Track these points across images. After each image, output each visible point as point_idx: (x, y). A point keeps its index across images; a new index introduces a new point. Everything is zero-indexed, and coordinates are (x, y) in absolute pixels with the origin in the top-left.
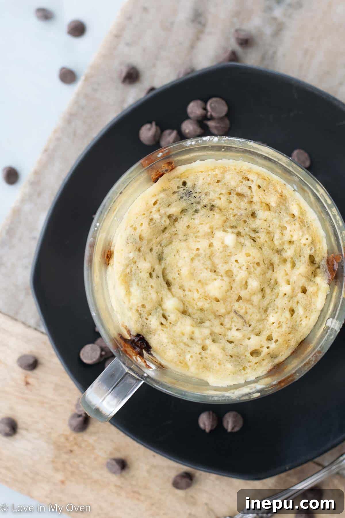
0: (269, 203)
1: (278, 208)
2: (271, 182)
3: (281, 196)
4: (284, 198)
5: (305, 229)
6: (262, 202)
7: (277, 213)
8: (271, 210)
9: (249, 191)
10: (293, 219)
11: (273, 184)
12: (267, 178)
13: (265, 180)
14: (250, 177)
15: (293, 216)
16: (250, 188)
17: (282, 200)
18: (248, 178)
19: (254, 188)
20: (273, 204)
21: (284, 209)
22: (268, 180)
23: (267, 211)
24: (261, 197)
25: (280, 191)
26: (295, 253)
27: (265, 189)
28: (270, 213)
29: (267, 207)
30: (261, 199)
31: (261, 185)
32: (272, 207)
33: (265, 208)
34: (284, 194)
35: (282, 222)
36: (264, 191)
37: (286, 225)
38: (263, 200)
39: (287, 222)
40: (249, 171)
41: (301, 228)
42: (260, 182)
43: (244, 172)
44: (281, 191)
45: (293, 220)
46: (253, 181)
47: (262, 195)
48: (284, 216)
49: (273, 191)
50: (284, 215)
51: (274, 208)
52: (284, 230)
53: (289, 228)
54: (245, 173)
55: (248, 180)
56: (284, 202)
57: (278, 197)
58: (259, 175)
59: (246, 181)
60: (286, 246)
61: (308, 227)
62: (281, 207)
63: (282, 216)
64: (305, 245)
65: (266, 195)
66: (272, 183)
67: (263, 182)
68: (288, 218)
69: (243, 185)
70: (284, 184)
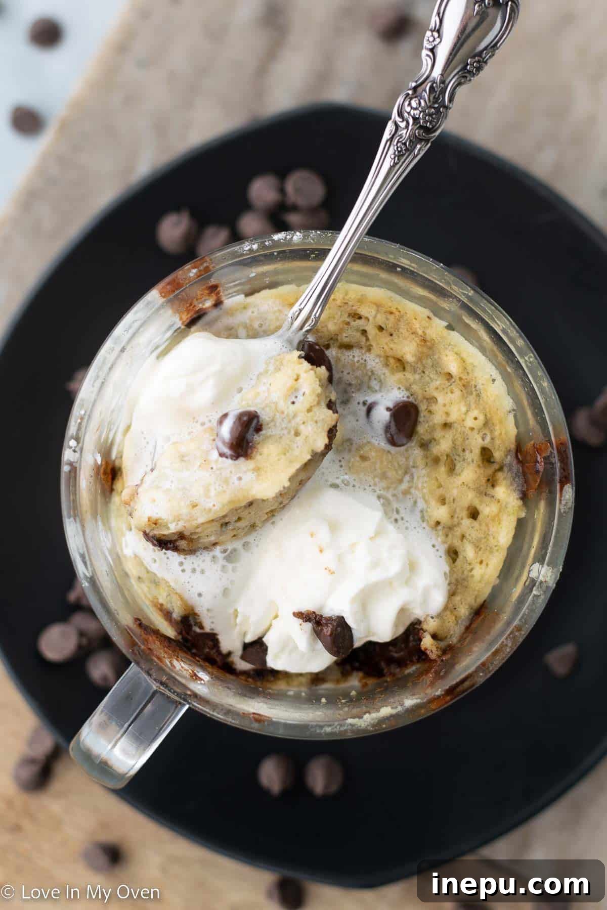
0: (402, 357)
1: (419, 365)
2: (402, 317)
3: (425, 341)
4: (428, 344)
5: (472, 398)
6: (387, 357)
7: (419, 374)
8: (406, 369)
9: (364, 339)
10: (449, 382)
11: (407, 320)
12: (394, 311)
13: (391, 313)
14: (363, 311)
15: (449, 376)
16: (364, 332)
17: (425, 350)
18: (358, 314)
19: (372, 331)
20: (410, 358)
21: (431, 364)
22: (397, 313)
23: (400, 371)
24: (386, 347)
25: (420, 332)
26: (454, 445)
27: (392, 331)
28: (404, 375)
29: (398, 364)
30: (385, 352)
31: (383, 326)
32: (407, 362)
33: (395, 368)
34: (428, 338)
35: (427, 389)
36: (391, 335)
37: (436, 394)
38: (390, 353)
39: (437, 389)
40: (361, 300)
41: (464, 397)
42: (381, 319)
43: (350, 303)
44: (424, 332)
45: (449, 384)
46: (367, 319)
47: (387, 344)
48: (431, 378)
49: (407, 334)
50: (432, 376)
51: (411, 366)
52: (433, 405)
53: (441, 400)
54: (353, 306)
55: (360, 318)
56: (431, 352)
57: (418, 344)
58: (378, 306)
59: (354, 321)
60: (438, 434)
61: (478, 395)
62: (424, 362)
63: (427, 379)
64: (472, 429)
65: (395, 343)
66: (405, 318)
67: (387, 319)
68: (439, 382)
69: (351, 328)
70: (428, 317)
